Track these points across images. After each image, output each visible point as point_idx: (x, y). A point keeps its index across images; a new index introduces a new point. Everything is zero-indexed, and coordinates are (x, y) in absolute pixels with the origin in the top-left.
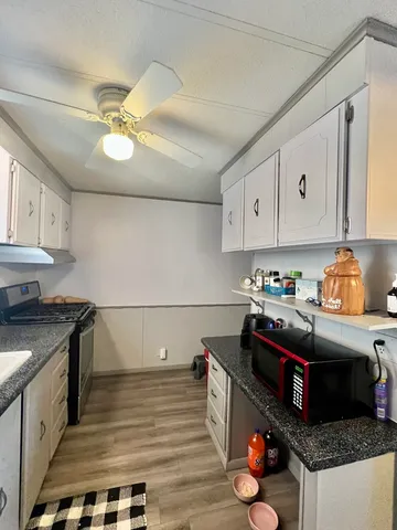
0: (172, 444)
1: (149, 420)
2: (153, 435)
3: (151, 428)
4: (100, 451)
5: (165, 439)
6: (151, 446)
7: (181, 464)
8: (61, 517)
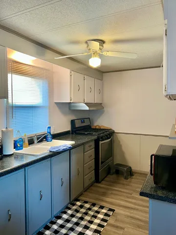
0: (135, 204)
1: (131, 192)
2: (128, 197)
3: (129, 195)
4: (104, 194)
5: (134, 201)
6: (126, 201)
7: (135, 212)
8: (83, 204)
